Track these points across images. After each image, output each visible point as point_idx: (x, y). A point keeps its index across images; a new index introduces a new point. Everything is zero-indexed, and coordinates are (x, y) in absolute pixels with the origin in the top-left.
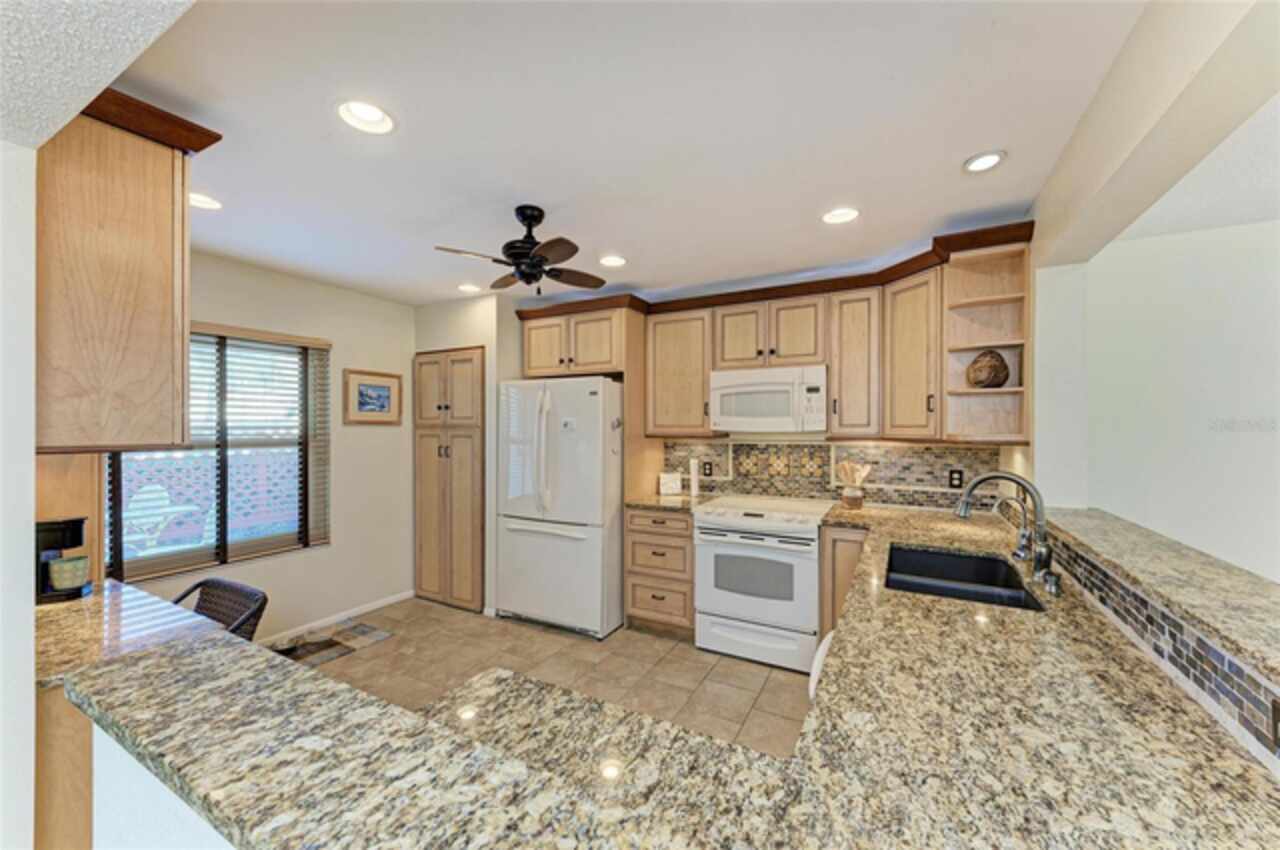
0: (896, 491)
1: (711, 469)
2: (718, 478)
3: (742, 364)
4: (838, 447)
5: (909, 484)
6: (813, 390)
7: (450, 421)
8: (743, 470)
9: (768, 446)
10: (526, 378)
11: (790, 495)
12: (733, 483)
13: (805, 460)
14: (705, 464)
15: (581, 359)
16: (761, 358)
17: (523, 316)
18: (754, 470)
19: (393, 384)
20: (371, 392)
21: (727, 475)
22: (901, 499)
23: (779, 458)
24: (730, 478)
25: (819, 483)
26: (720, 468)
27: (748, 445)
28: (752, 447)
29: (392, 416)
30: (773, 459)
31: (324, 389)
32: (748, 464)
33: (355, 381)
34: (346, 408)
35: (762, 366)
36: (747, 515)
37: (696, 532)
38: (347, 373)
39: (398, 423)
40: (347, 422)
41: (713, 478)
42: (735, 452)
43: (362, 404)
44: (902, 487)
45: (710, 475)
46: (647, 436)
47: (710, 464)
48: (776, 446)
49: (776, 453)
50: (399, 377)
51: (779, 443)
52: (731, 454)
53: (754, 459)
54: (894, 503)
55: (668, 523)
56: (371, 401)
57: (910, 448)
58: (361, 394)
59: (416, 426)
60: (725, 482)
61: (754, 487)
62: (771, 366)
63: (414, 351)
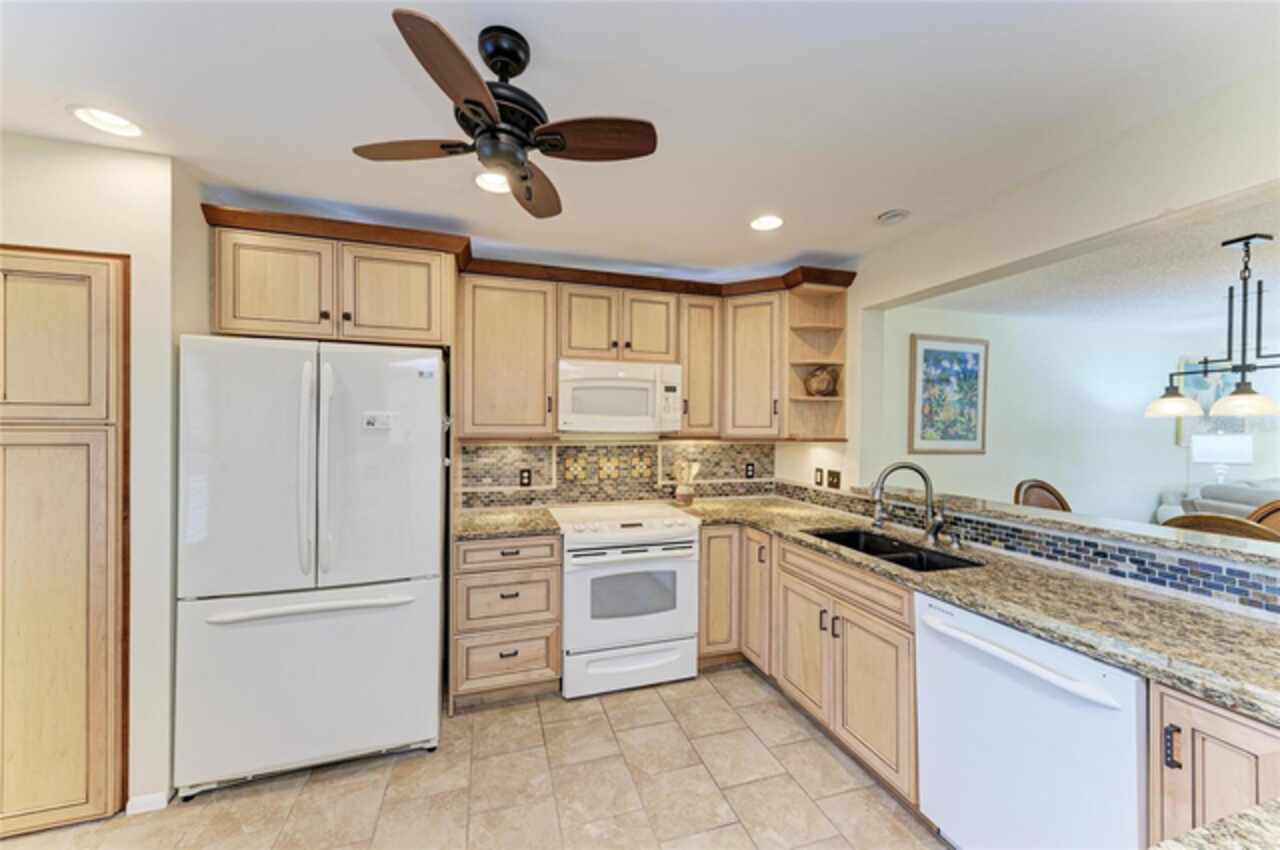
0: (710, 485)
1: (529, 478)
2: (538, 487)
3: (591, 354)
4: (664, 447)
5: (719, 478)
6: (671, 389)
8: (569, 476)
9: (597, 447)
10: (226, 335)
11: (620, 499)
12: (557, 492)
13: (636, 461)
14: (523, 471)
15: (365, 315)
16: (614, 350)
17: (221, 218)
18: (582, 475)
21: (549, 483)
22: (714, 492)
23: (609, 460)
24: (554, 486)
25: (648, 483)
26: (541, 476)
27: (575, 447)
28: (579, 449)
30: (603, 462)
32: (576, 469)
35: (617, 359)
36: (624, 526)
37: (568, 556)
41: (532, 488)
42: (559, 455)
44: (714, 481)
45: (529, 484)
47: (529, 471)
48: (606, 447)
49: (606, 455)
51: (607, 444)
52: (555, 458)
53: (582, 462)
54: (708, 495)
55: (523, 552)
57: (720, 446)
60: (547, 491)
61: (582, 493)
62: (625, 360)
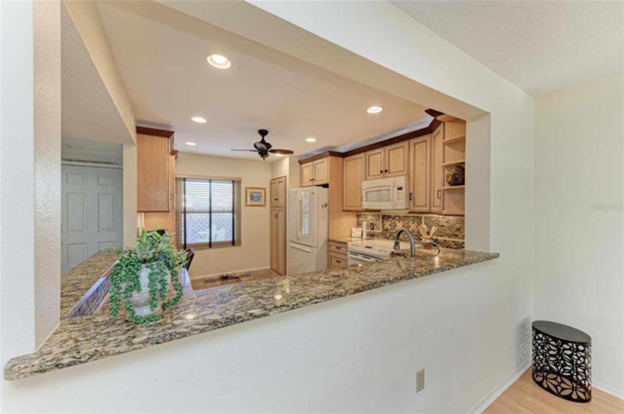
0: (453, 242)
1: (373, 227)
2: (376, 231)
3: (376, 177)
4: (425, 217)
5: (459, 238)
6: (400, 189)
7: (279, 205)
8: (385, 228)
9: (396, 216)
10: (302, 187)
11: (404, 241)
12: (382, 234)
13: (411, 224)
14: (371, 224)
15: (317, 179)
16: (382, 174)
17: (301, 162)
18: (389, 228)
19: (262, 191)
20: (255, 195)
21: (379, 230)
22: (456, 246)
23: (399, 222)
24: (381, 231)
25: (417, 235)
26: (377, 226)
27: (388, 216)
28: (389, 217)
29: (262, 203)
30: (397, 223)
31: (239, 194)
32: (387, 225)
33: (249, 191)
34: (246, 200)
35: (384, 178)
36: (367, 247)
37: (348, 253)
38: (246, 188)
39: (264, 206)
40: (247, 205)
41: (374, 231)
42: (382, 218)
43: (251, 199)
44: (456, 240)
45: (373, 229)
46: (344, 211)
47: (373, 224)
48: (399, 216)
49: (399, 220)
50: (265, 189)
51: (400, 215)
52: (381, 220)
53: (389, 222)
54: (452, 248)
56: (255, 197)
57: (460, 219)
58: (251, 195)
59: (271, 207)
60: (379, 233)
61: (390, 236)
62: (386, 177)
63: (270, 179)
